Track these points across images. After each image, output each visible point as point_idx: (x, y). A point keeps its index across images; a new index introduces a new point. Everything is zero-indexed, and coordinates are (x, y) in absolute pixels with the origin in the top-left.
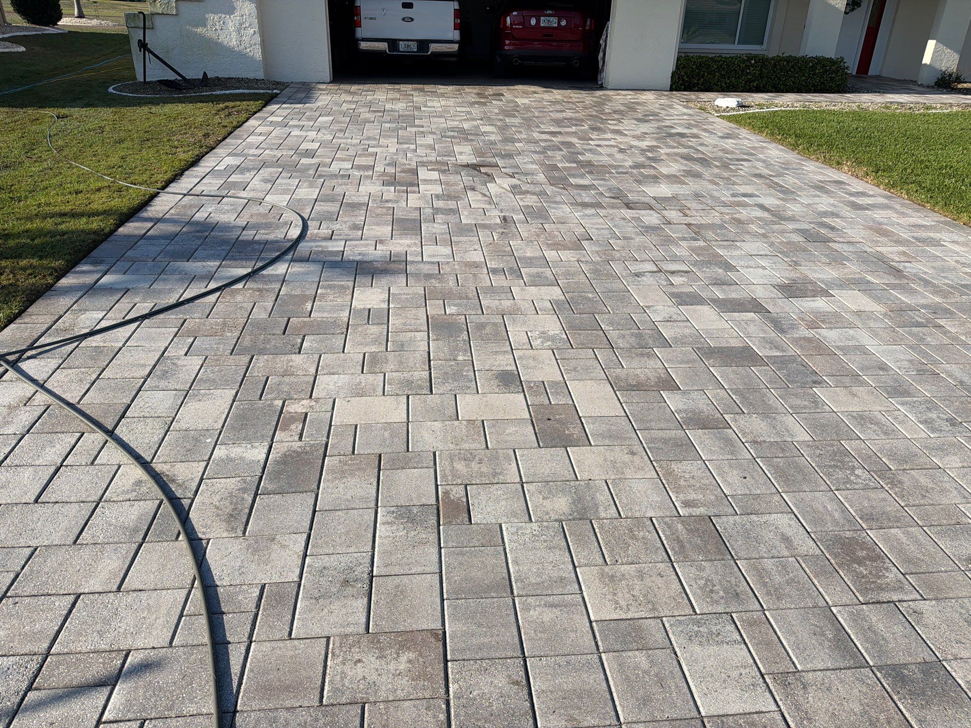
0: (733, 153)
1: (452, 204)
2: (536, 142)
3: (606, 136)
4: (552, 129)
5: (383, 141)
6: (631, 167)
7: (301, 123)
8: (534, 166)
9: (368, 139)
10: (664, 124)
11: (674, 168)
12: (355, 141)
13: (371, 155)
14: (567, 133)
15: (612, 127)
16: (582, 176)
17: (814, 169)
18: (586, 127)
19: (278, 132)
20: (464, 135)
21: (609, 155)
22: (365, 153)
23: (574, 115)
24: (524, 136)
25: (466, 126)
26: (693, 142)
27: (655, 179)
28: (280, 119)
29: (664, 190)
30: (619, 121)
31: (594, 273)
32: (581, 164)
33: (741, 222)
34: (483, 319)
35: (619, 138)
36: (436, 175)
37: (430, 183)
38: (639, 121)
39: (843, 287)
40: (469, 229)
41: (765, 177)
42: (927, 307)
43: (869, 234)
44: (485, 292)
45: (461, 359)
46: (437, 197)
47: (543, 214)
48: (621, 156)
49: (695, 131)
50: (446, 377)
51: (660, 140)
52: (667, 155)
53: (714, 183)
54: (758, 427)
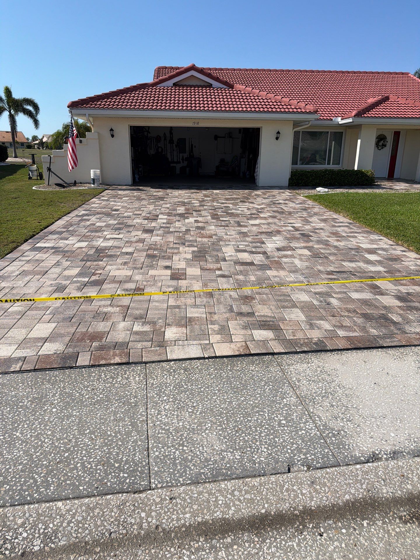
0: (297, 210)
1: (168, 225)
2: (214, 206)
4: (224, 202)
5: (148, 206)
6: (249, 215)
7: (115, 200)
8: (208, 214)
9: (142, 205)
10: (275, 199)
11: (267, 215)
13: (142, 210)
14: (229, 203)
15: (250, 201)
16: (226, 217)
17: (329, 214)
18: (239, 201)
19: (104, 203)
20: (183, 204)
21: (241, 211)
23: (236, 197)
24: (209, 204)
25: (186, 201)
26: (283, 206)
27: (256, 218)
28: (106, 198)
29: (257, 222)
30: (255, 198)
31: (212, 244)
32: (228, 213)
33: (280, 231)
34: (166, 255)
35: (251, 205)
36: (166, 217)
37: (163, 219)
38: (264, 198)
39: (302, 248)
40: (172, 232)
41: (303, 217)
42: (328, 253)
43: (329, 234)
44: (170, 248)
45: (154, 263)
46: (163, 223)
47: (203, 228)
48: (247, 211)
49: (287, 202)
50: (147, 266)
51: (269, 205)
52: (267, 210)
53: (280, 219)
54: (241, 277)
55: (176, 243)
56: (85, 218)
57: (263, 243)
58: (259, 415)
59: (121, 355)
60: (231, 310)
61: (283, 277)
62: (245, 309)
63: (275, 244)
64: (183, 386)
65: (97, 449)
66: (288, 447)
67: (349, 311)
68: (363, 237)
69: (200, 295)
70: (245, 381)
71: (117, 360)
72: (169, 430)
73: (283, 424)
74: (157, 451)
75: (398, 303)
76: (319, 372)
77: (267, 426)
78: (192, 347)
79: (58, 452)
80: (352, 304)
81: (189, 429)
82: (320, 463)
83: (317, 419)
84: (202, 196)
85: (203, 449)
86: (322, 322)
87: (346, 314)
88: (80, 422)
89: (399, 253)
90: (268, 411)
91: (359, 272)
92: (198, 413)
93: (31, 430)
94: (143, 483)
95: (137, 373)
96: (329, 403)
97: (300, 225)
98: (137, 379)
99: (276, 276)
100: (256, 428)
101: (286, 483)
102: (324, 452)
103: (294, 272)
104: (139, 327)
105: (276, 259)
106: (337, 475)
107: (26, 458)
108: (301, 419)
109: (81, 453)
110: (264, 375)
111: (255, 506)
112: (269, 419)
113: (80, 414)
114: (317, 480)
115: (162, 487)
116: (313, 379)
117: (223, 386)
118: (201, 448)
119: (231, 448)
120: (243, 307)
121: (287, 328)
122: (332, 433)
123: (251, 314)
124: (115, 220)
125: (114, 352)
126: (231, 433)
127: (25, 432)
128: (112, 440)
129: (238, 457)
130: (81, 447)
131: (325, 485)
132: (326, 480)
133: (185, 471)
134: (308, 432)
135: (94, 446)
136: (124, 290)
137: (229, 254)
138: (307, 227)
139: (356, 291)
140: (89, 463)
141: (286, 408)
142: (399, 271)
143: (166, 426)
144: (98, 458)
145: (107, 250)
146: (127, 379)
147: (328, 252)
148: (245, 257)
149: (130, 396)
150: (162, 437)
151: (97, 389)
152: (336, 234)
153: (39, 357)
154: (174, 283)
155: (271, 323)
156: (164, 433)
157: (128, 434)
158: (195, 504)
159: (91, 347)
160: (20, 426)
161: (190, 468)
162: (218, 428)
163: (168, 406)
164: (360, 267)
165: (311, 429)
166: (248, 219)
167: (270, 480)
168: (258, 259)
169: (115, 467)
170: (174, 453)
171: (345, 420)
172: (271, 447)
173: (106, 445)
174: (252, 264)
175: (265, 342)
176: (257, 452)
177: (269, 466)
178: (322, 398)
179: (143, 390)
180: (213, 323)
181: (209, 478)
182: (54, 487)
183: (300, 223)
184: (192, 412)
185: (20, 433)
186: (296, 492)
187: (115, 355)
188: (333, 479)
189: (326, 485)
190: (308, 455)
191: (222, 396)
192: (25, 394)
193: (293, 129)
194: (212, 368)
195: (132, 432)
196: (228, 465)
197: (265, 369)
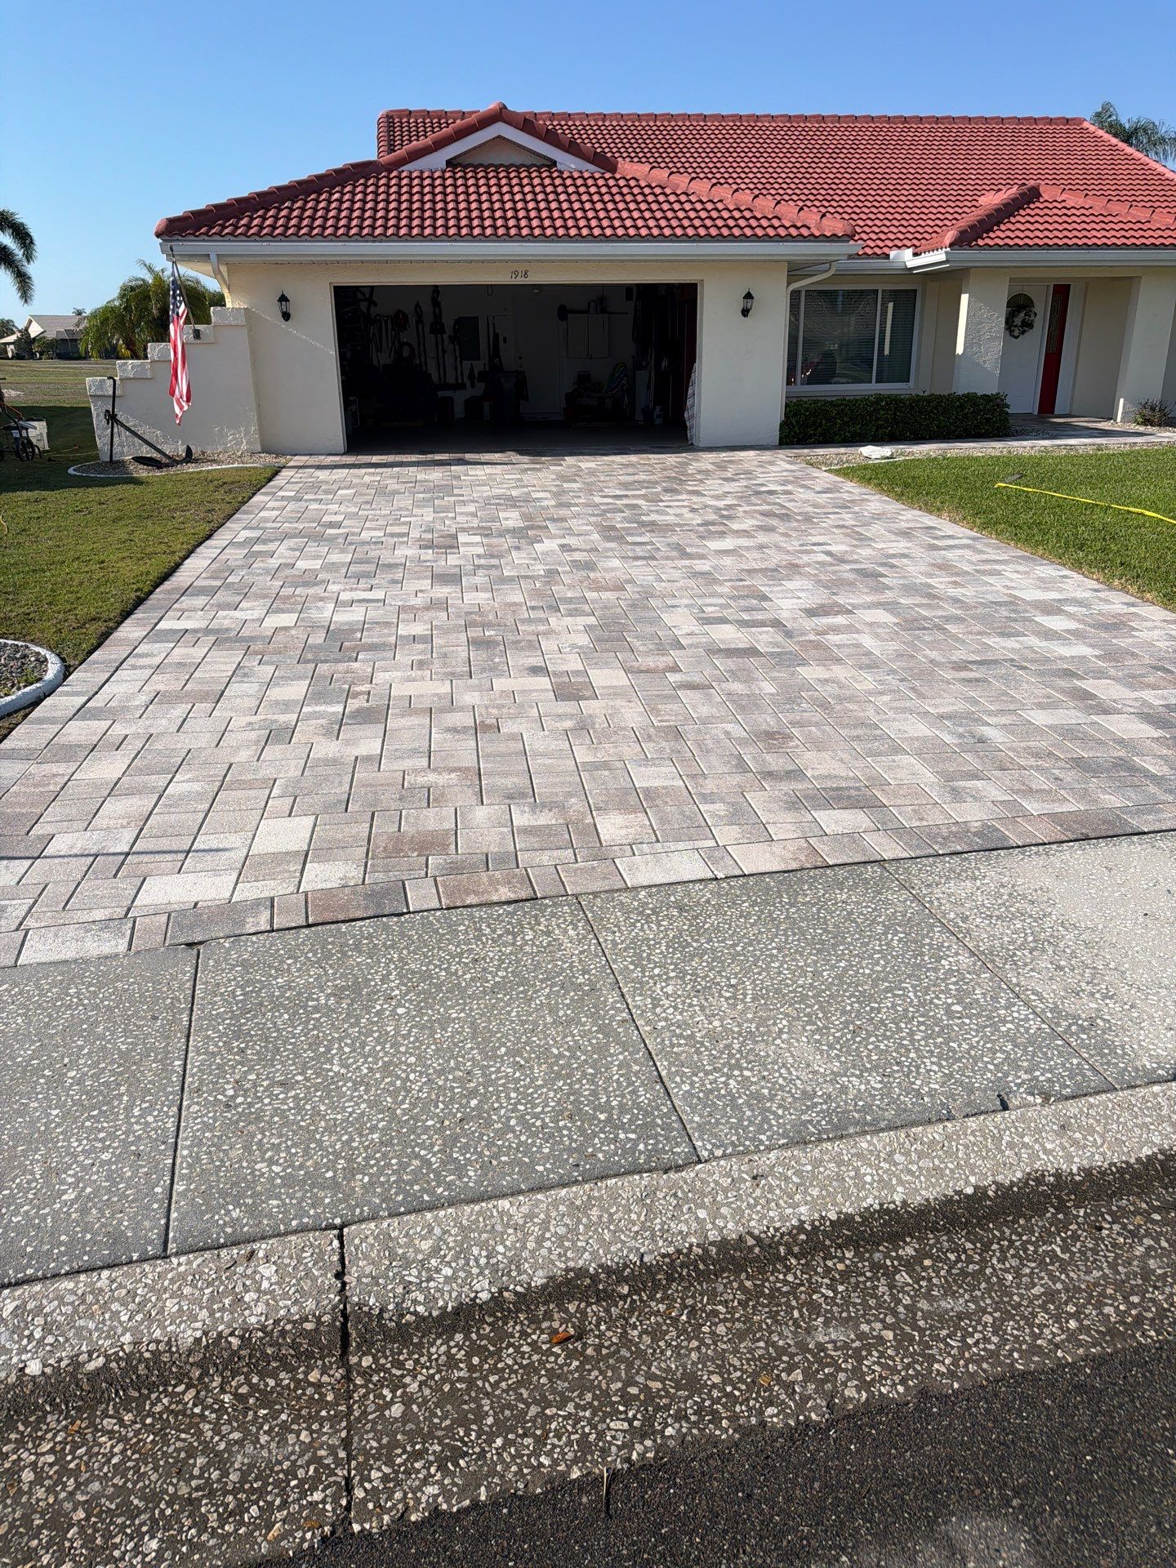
0: (824, 507)
1: (494, 562)
2: (597, 505)
3: (680, 497)
4: (618, 493)
5: (417, 511)
6: (698, 525)
7: (317, 497)
8: (589, 528)
9: (400, 509)
10: (755, 482)
11: (748, 524)
12: (383, 512)
13: (404, 523)
14: (634, 496)
16: (640, 535)
17: (911, 516)
18: (659, 489)
19: (291, 506)
20: (512, 502)
21: (676, 515)
22: (397, 521)
23: (647, 478)
25: (514, 493)
26: (782, 499)
28: (292, 494)
29: (728, 543)
30: (701, 481)
31: (631, 606)
32: (643, 524)
33: (797, 566)
34: (518, 638)
35: (695, 499)
36: (477, 539)
37: (471, 546)
38: (726, 479)
39: (869, 608)
40: (511, 579)
41: (847, 528)
42: (942, 617)
43: (929, 569)
44: (523, 621)
45: (497, 660)
46: (479, 556)
47: (590, 566)
48: (691, 515)
49: (789, 487)
50: (483, 670)
51: (743, 498)
52: (745, 512)
53: (786, 535)
54: (737, 687)
55: (533, 608)
56: (256, 548)
57: (765, 598)
58: (895, 996)
59: (509, 883)
60: (741, 766)
61: (844, 680)
62: (775, 762)
64: (689, 945)
65: (542, 1086)
66: (985, 1059)
67: (1037, 755)
68: (1018, 572)
69: (649, 736)
70: (835, 926)
71: (505, 893)
72: (693, 1036)
73: (958, 1012)
74: (684, 1082)
75: (1149, 731)
76: (1006, 897)
77: (921, 1019)
78: (675, 857)
79: (452, 1099)
80: (1039, 738)
81: (740, 1034)
82: (1068, 1086)
83: (1033, 997)
84: (553, 480)
85: (791, 1073)
86: (979, 784)
87: (1032, 762)
88: (475, 1030)
89: (1119, 608)
90: (914, 987)
91: (1032, 661)
92: (748, 1000)
93: (366, 1057)
94: (677, 1150)
95: (565, 920)
96: (1051, 963)
97: (843, 548)
98: (571, 932)
99: (827, 681)
100: (897, 1024)
101: (1005, 1131)
102: (1071, 1063)
103: (869, 667)
104: (526, 815)
105: (812, 637)
106: (1113, 1108)
107: (381, 1116)
108: (995, 999)
109: (508, 1098)
110: (875, 910)
111: (948, 1182)
112: (922, 1004)
113: (468, 1016)
114: (1073, 1121)
115: (724, 1156)
116: (997, 913)
117: (787, 940)
118: (783, 1071)
119: (854, 1067)
120: (768, 757)
121: (899, 802)
122: (1076, 1024)
123: (797, 774)
124: (343, 551)
125: (490, 877)
126: (842, 1036)
127: (353, 1064)
128: (569, 1065)
129: (879, 1086)
130: (503, 1085)
131: (1091, 1130)
132: (1091, 1121)
133: (768, 1121)
134: (1022, 1026)
135: (532, 1081)
136: (448, 730)
137: (686, 629)
138: (865, 552)
139: (1041, 706)
140: (536, 1116)
141: (954, 979)
142: (1133, 654)
143: (685, 1030)
144: (553, 1104)
145: (356, 631)
146: (548, 933)
147: (940, 613)
148: (727, 634)
149: (572, 972)
150: (683, 1052)
151: (484, 959)
152: (945, 567)
153: (306, 896)
154: (569, 707)
155: (853, 793)
156: (686, 1045)
157: (602, 1049)
158: (811, 1185)
159: (427, 867)
160: (334, 1052)
161: (774, 1113)
162: (808, 1028)
163: (670, 988)
164: (1030, 648)
165: (1027, 1020)
166: (702, 537)
167: (967, 1127)
168: (764, 639)
169: (600, 1121)
170: (726, 1084)
171: (1098, 995)
172: (945, 1060)
173: (559, 1076)
174: (752, 652)
175: (853, 837)
176: (918, 1073)
177: (955, 1100)
178: (1031, 953)
179: (597, 956)
180: (708, 798)
181: (826, 1131)
182: (476, 1171)
183: (842, 543)
184: (734, 997)
185: (342, 1066)
186: (1032, 1148)
187: (493, 883)
188: (1106, 1117)
189: (1094, 1131)
190: (1038, 1073)
191: (793, 960)
192: (311, 980)
193: (789, 284)
194: (744, 902)
195: (608, 1044)
196: (861, 1103)
197: (874, 898)
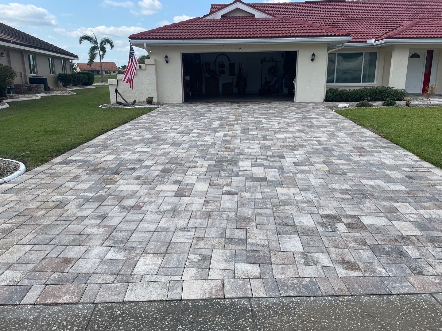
0: (326, 124)
1: (197, 139)
2: (248, 121)
6: (277, 129)
7: (162, 116)
8: (239, 128)
9: (183, 120)
11: (296, 129)
12: (177, 121)
13: (180, 125)
15: (284, 116)
18: (273, 115)
20: (220, 119)
21: (272, 125)
23: (271, 112)
24: (244, 119)
25: (224, 116)
26: (313, 121)
29: (284, 135)
30: (289, 113)
31: (231, 158)
34: (181, 168)
35: (283, 119)
36: (199, 131)
37: (195, 133)
39: (321, 163)
40: (198, 146)
41: (330, 132)
42: (348, 169)
43: (353, 149)
44: (188, 162)
45: (166, 177)
46: (194, 137)
47: (229, 142)
48: (277, 125)
50: (158, 181)
53: (307, 133)
55: (196, 157)
56: (127, 132)
59: (74, 292)
60: (223, 235)
63: (294, 159)
68: (388, 152)
69: (196, 215)
71: (67, 298)
78: (157, 285)
84: (240, 112)
91: (377, 191)
99: (285, 194)
103: (306, 190)
105: (291, 175)
121: (278, 261)
123: (243, 241)
124: (152, 134)
125: (68, 288)
136: (122, 207)
137: (245, 168)
138: (332, 141)
145: (129, 163)
152: (360, 149)
159: (48, 279)
166: (275, 133)
180: (195, 252)
193: (328, 51)
